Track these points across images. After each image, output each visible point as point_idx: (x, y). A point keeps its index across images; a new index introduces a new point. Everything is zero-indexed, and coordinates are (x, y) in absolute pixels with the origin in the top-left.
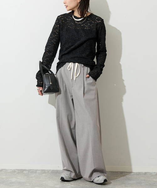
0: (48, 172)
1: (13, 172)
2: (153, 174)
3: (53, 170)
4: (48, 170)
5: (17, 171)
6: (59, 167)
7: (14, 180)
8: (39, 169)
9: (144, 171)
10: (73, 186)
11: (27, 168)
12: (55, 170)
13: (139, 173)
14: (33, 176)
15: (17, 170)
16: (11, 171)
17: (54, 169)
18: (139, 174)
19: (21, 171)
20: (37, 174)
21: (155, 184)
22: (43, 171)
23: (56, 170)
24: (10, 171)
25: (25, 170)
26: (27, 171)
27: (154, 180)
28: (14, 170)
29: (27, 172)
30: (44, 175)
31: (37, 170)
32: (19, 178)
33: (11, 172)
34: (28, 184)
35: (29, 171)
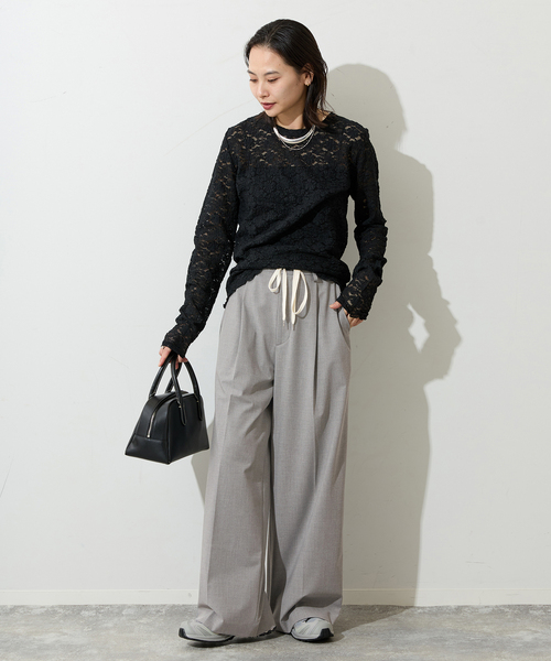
0: (159, 611)
1: (50, 613)
2: (480, 611)
3: (174, 606)
4: (157, 606)
5: (61, 610)
6: (190, 595)
7: (50, 638)
8: (129, 603)
9: (453, 602)
10: (233, 654)
11: (93, 602)
12: (178, 606)
13: (439, 608)
14: (110, 625)
15: (60, 607)
16: (43, 610)
17: (176, 603)
18: (438, 611)
19: (75, 612)
20: (124, 618)
21: (486, 640)
22: (143, 610)
23: (181, 604)
24: (38, 611)
25: (86, 607)
26: (92, 609)
27: (486, 629)
28: (52, 607)
29: (93, 613)
30: (144, 620)
31: (122, 608)
32: (66, 631)
33: (42, 614)
34: (95, 652)
35: (98, 609)
